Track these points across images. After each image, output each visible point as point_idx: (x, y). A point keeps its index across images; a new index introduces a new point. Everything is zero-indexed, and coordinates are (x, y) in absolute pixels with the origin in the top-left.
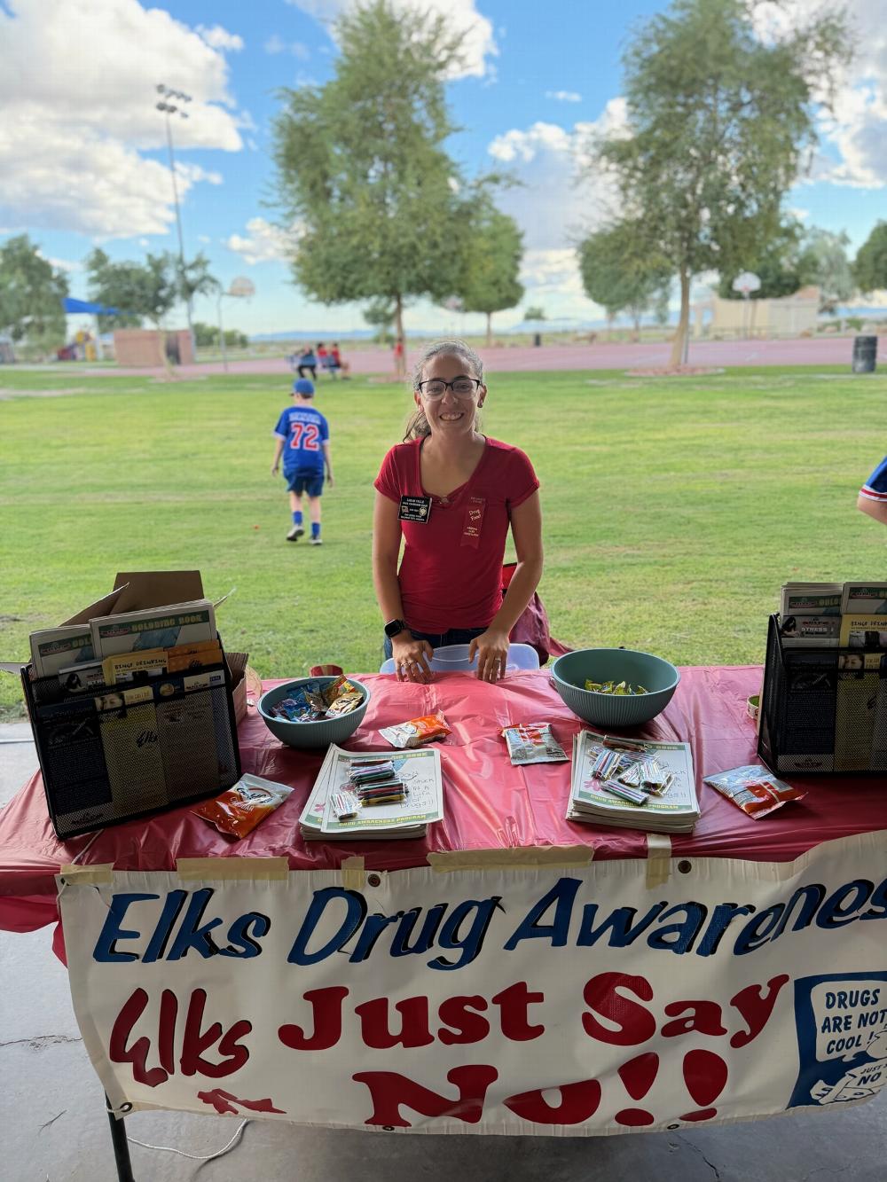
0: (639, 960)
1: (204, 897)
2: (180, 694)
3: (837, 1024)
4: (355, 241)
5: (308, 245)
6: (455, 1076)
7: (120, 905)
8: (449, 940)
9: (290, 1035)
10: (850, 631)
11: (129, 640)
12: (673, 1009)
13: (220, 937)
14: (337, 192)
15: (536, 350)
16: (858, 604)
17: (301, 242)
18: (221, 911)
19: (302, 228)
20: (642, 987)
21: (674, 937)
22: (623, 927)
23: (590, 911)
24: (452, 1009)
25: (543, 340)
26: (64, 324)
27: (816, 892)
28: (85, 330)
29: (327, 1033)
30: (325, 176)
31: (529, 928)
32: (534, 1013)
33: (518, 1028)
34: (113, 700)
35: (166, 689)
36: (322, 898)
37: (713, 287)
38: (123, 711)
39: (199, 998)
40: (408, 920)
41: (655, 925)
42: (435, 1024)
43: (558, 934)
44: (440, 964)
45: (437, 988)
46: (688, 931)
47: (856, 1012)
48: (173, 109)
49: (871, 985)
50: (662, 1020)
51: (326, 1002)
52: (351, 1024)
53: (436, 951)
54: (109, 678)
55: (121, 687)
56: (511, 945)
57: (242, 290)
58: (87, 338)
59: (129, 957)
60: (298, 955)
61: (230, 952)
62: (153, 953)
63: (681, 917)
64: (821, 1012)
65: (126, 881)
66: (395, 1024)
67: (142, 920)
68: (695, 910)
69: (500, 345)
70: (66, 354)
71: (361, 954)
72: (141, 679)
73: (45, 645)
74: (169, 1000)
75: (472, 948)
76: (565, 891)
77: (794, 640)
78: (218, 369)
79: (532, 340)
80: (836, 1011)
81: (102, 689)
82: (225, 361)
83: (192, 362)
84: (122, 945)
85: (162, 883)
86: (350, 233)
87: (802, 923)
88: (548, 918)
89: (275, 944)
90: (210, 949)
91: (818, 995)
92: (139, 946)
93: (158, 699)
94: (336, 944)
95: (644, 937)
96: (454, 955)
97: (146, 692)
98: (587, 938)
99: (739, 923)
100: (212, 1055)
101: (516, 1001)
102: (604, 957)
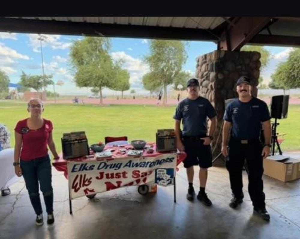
0: (139, 169)
1: (86, 164)
2: (81, 142)
3: (159, 174)
4: (90, 74)
5: (78, 74)
6: (117, 182)
7: (75, 166)
8: (117, 167)
9: (97, 178)
10: (165, 134)
11: (75, 135)
12: (142, 173)
13: (88, 168)
14: (85, 63)
15: (134, 100)
16: (165, 131)
17: (76, 73)
18: (88, 165)
19: (76, 71)
20: (139, 171)
21: (142, 166)
22: (137, 165)
23: (133, 163)
24: (117, 174)
25: (136, 97)
26: (8, 90)
27: (158, 161)
28: (14, 91)
29: (102, 177)
30: (82, 59)
31: (126, 165)
32: (126, 175)
33: (124, 177)
34: (73, 142)
35: (80, 141)
36: (101, 163)
37: (173, 88)
38: (74, 143)
39: (85, 175)
40: (112, 165)
41: (140, 165)
42: (115, 176)
43: (129, 166)
44: (115, 169)
45: (115, 172)
46: (144, 165)
47: (161, 173)
48: (42, 40)
49: (163, 170)
50: (141, 175)
51: (102, 174)
52: (105, 176)
53: (115, 168)
54: (72, 139)
55: (74, 141)
56: (124, 167)
57: (60, 84)
58: (14, 93)
59: (76, 171)
60: (98, 169)
61: (89, 170)
62: (80, 170)
63: (143, 164)
64: (158, 172)
65: (75, 163)
66: (110, 176)
67: (78, 167)
68: (145, 163)
69: (125, 98)
70: (7, 98)
71: (106, 168)
72: (76, 140)
73: (65, 135)
74: (81, 176)
75: (119, 168)
76: (130, 162)
77: (160, 135)
78: (53, 102)
79: (133, 97)
80: (160, 172)
81: (71, 141)
82: (55, 100)
83: (45, 100)
84: (75, 170)
85: (81, 163)
86: (88, 72)
87: (157, 164)
88: (128, 164)
89: (95, 168)
90: (86, 169)
91: (158, 171)
92: (78, 170)
93: (79, 143)
94: (103, 167)
95: (139, 166)
96: (117, 168)
97: (77, 142)
98: (133, 166)
99: (149, 164)
100: (87, 183)
101: (124, 173)
102: (135, 169)
